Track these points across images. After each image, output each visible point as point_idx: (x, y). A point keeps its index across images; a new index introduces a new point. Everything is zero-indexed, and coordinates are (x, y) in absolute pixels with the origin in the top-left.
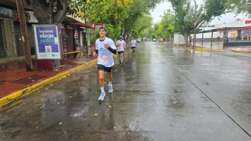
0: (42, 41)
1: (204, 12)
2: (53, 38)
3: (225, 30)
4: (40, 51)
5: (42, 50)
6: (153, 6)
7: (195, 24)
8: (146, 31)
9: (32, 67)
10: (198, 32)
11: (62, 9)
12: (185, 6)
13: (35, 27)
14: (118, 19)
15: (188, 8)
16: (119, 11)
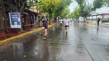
0: (13, 20)
1: (93, 7)
2: (17, 19)
3: (103, 15)
4: (12, 25)
5: (13, 24)
6: (69, 4)
7: (88, 12)
8: (67, 16)
9: (8, 32)
10: (90, 16)
11: (22, 5)
12: (84, 4)
13: (10, 13)
14: (53, 10)
15: (85, 5)
16: (53, 6)
